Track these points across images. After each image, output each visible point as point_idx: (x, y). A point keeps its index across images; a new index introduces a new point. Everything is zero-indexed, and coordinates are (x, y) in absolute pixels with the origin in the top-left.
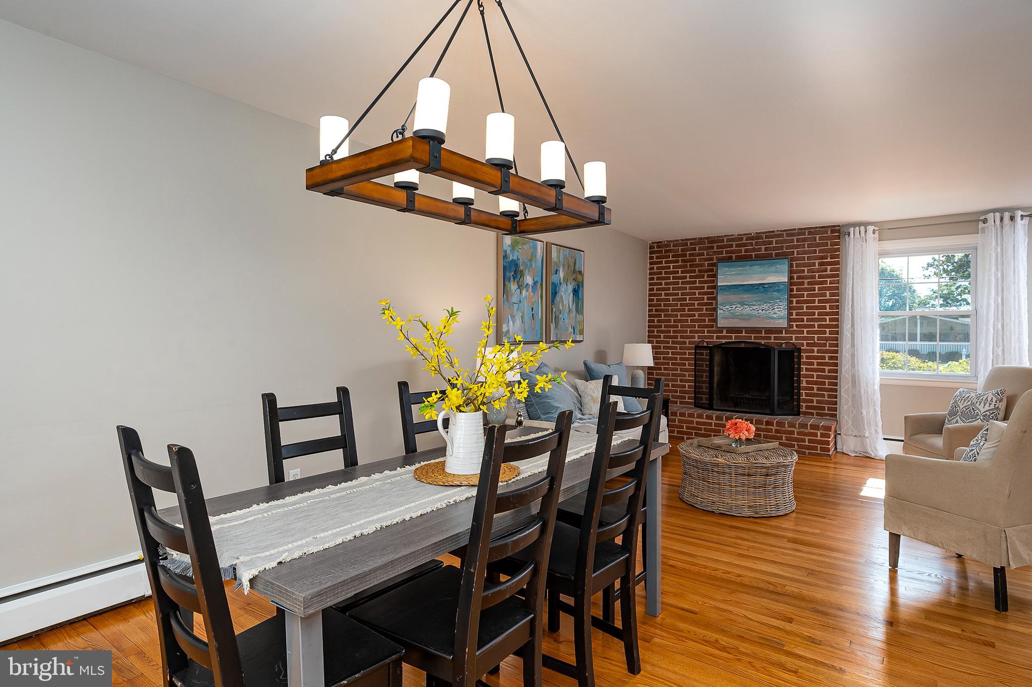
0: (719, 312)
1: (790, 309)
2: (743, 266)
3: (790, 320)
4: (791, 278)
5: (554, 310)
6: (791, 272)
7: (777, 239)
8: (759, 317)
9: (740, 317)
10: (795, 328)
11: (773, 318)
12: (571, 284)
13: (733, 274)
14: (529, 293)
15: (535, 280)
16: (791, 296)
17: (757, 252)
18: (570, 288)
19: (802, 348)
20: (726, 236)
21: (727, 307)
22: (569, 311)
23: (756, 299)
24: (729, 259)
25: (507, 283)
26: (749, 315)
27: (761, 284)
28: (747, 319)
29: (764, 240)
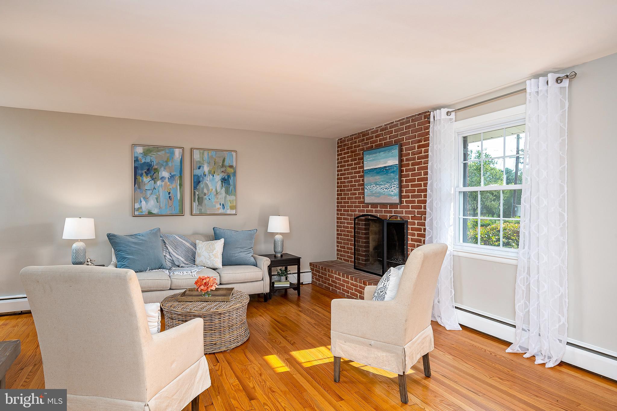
0: (366, 190)
1: (401, 187)
2: (376, 153)
3: (401, 197)
4: (401, 161)
5: (197, 193)
6: (401, 156)
7: (395, 128)
8: (384, 194)
9: (375, 195)
10: (405, 204)
11: (391, 195)
12: (218, 175)
13: (371, 160)
14: (165, 183)
15: (173, 174)
16: (401, 176)
17: (385, 140)
18: (218, 178)
19: (409, 221)
20: (370, 129)
21: (369, 187)
22: (217, 194)
23: (382, 180)
24: (371, 148)
25: (138, 177)
26: (380, 193)
27: (384, 167)
28: (379, 197)
29: (389, 130)
